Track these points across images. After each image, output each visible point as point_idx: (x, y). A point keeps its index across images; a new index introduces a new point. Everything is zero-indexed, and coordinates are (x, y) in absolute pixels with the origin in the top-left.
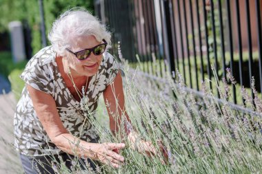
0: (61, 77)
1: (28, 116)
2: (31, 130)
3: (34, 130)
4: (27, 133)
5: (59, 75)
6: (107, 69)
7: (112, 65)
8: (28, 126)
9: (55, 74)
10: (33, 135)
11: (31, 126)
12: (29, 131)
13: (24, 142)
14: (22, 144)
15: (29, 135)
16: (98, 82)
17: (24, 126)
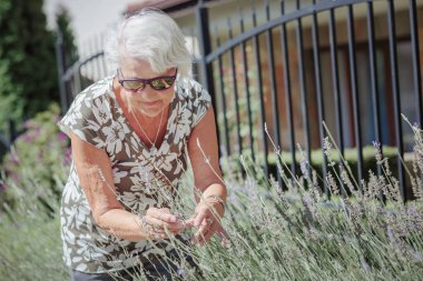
0: (124, 115)
1: (83, 205)
2: (90, 227)
3: (94, 227)
4: (85, 234)
5: (120, 111)
6: (193, 100)
7: (200, 94)
8: (85, 223)
9: (113, 111)
10: (94, 235)
11: (89, 221)
12: (86, 229)
13: (79, 252)
14: (77, 255)
15: (88, 237)
16: (180, 119)
17: (79, 223)
